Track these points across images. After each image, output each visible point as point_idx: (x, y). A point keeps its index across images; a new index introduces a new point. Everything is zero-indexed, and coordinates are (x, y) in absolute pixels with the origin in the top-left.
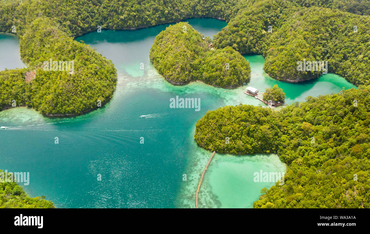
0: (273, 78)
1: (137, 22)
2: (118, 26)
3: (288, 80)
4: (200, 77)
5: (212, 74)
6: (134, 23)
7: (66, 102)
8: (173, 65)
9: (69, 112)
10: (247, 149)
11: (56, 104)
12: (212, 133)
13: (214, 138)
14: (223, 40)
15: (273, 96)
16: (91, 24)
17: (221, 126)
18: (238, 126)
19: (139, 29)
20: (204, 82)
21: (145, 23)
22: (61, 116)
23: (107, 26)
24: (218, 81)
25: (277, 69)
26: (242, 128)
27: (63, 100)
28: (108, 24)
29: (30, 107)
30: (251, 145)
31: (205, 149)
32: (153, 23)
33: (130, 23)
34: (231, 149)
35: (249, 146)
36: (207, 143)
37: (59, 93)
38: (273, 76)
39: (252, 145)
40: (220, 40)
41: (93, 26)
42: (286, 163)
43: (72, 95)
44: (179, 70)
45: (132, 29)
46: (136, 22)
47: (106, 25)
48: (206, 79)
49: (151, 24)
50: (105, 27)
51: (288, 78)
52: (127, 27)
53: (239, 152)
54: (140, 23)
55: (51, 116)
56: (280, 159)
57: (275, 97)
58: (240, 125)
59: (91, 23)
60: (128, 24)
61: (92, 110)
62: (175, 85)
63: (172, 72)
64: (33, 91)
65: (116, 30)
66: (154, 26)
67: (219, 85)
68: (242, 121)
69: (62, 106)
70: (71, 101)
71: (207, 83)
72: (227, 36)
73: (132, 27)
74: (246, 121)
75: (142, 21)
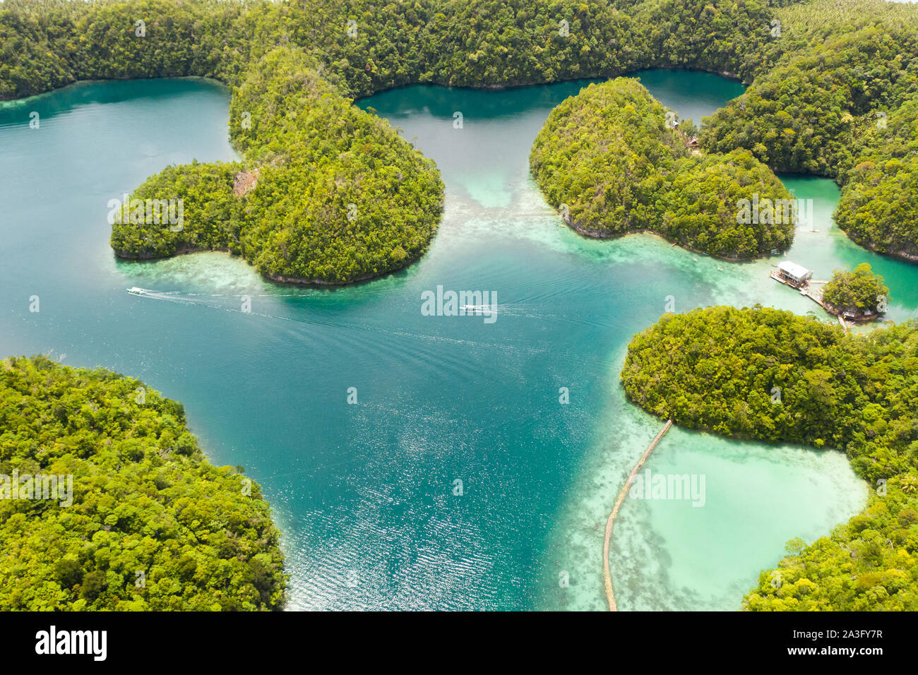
0: (859, 244)
1: (509, 71)
2: (462, 78)
3: (903, 254)
4: (656, 223)
5: (686, 218)
6: (500, 73)
7: (318, 251)
8: (585, 187)
9: (320, 277)
10: (760, 427)
11: (295, 254)
12: (670, 371)
13: (674, 386)
14: (727, 131)
15: (852, 293)
16: (397, 69)
17: (695, 355)
18: (742, 361)
19: (511, 88)
20: (663, 237)
21: (529, 74)
22: (301, 283)
23: (434, 77)
24: (703, 237)
25: (873, 220)
26: (752, 368)
27: (312, 247)
28: (437, 70)
29: (236, 254)
30: (773, 417)
31: (646, 410)
32: (549, 74)
33: (491, 72)
34: (716, 421)
35: (767, 421)
36: (652, 396)
37: (304, 228)
38: (860, 240)
39: (777, 419)
40: (721, 130)
41: (400, 74)
43: (333, 237)
44: (600, 199)
45: (494, 86)
46: (505, 71)
47: (432, 74)
48: (670, 228)
49: (544, 78)
50: (430, 77)
51: (904, 248)
52: (483, 81)
53: (738, 433)
54: (516, 73)
55: (281, 282)
56: (853, 467)
57: (859, 297)
58: (748, 359)
59: (397, 66)
60: (486, 74)
61: (375, 278)
62: (586, 236)
63: (582, 203)
64: (246, 217)
65: (456, 87)
66: (549, 84)
67: (702, 249)
68: (756, 349)
69: (306, 260)
70: (328, 251)
71: (671, 241)
72: (740, 122)
73: (495, 83)
74: (767, 351)
75: (521, 69)
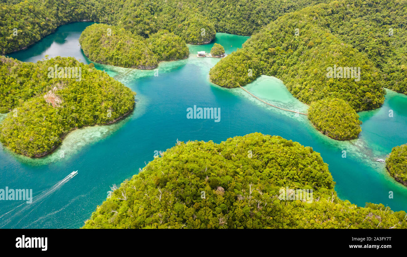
0: (196, 45)
1: (27, 39)
2: (8, 49)
3: (205, 43)
4: (161, 58)
6: (24, 42)
9: (127, 111)
10: (254, 77)
20: (165, 61)
21: (33, 39)
25: (196, 37)
29: (80, 127)
31: (235, 87)
32: (38, 37)
33: (21, 42)
34: (247, 80)
42: (272, 75)
45: (24, 48)
48: (167, 57)
49: (37, 39)
51: (205, 41)
52: (20, 47)
55: (115, 122)
56: (268, 75)
60: (19, 44)
62: (152, 69)
66: (39, 41)
67: (178, 59)
75: (29, 38)
